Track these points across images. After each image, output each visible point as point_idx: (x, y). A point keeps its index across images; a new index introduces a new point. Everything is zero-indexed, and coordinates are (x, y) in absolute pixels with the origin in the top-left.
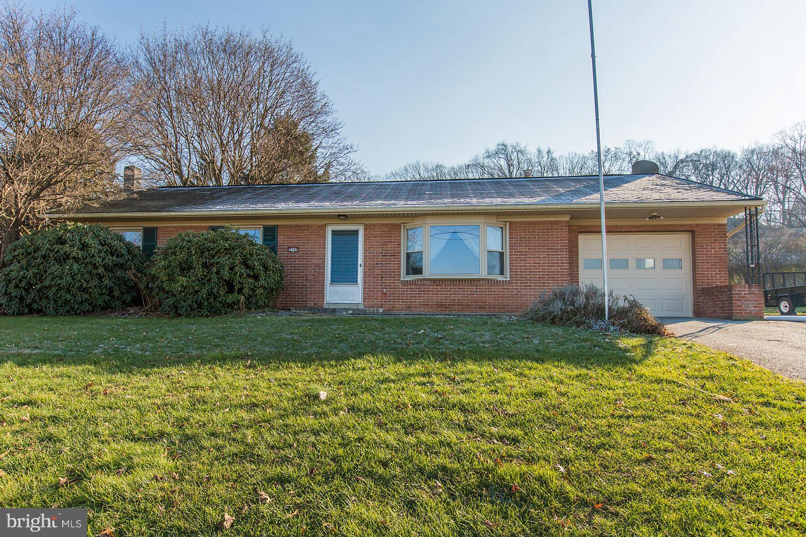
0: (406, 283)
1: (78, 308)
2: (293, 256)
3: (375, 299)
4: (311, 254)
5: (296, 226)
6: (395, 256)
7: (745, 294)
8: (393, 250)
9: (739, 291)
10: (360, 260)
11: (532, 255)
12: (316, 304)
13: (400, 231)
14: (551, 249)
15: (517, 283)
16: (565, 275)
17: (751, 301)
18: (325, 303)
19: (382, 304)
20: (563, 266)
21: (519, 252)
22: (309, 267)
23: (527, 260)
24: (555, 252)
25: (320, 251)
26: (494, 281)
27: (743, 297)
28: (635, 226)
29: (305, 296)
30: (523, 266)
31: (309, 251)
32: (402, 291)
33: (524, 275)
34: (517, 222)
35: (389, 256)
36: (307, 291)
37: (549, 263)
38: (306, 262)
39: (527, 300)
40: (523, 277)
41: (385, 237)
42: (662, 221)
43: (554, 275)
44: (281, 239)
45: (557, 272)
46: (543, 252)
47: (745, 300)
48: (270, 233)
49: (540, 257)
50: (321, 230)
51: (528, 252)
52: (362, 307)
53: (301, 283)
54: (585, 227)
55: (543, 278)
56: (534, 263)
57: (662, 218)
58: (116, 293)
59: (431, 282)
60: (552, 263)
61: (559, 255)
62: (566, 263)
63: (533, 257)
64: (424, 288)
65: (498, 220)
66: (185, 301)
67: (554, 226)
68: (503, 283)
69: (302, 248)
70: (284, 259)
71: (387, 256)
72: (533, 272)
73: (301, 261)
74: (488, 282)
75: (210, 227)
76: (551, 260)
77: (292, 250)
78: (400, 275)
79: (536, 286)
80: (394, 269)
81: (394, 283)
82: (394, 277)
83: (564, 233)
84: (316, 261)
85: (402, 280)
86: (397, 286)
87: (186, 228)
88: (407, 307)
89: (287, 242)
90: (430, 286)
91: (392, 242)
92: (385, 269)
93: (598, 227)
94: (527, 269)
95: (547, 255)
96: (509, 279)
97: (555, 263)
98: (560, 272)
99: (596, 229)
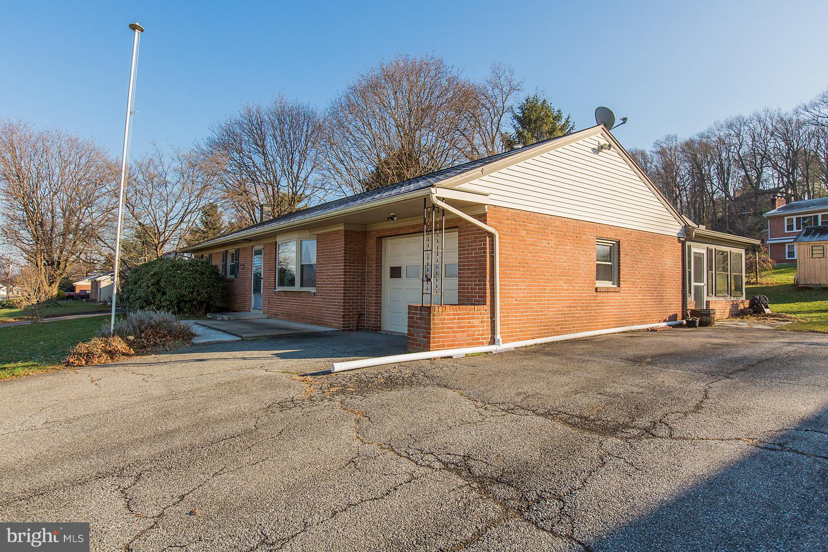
0: (276, 294)
2: (243, 272)
3: (266, 307)
5: (244, 249)
6: (274, 270)
7: (417, 318)
8: (272, 265)
9: (413, 314)
10: (262, 275)
12: (248, 309)
14: (335, 260)
15: (319, 295)
16: (342, 288)
18: (252, 308)
19: (268, 311)
20: (341, 278)
21: (320, 264)
23: (323, 273)
24: (337, 263)
25: (250, 267)
26: (309, 293)
27: (415, 323)
29: (245, 303)
30: (322, 278)
31: (247, 268)
32: (274, 301)
33: (322, 287)
36: (246, 299)
37: (334, 275)
39: (323, 313)
40: (322, 290)
41: (270, 254)
43: (336, 287)
44: (240, 259)
46: (331, 264)
47: (416, 327)
48: (237, 254)
49: (330, 269)
50: (251, 250)
51: (324, 264)
52: (262, 312)
53: (244, 292)
56: (327, 275)
59: (284, 293)
61: (339, 266)
62: (342, 275)
63: (327, 270)
64: (282, 299)
65: (311, 234)
67: (336, 236)
68: (313, 295)
69: (245, 266)
70: (240, 274)
71: (270, 270)
72: (326, 284)
73: (245, 276)
74: (306, 294)
76: (335, 272)
77: (242, 267)
79: (327, 299)
80: (272, 282)
81: (272, 293)
82: (272, 289)
83: (342, 243)
84: (249, 276)
85: (275, 291)
86: (273, 296)
87: (218, 253)
88: (276, 315)
89: (241, 261)
90: (284, 296)
91: (272, 258)
92: (270, 282)
93: (388, 230)
94: (323, 281)
95: (333, 266)
96: (315, 292)
97: (337, 275)
98: (339, 284)
99: (388, 233)
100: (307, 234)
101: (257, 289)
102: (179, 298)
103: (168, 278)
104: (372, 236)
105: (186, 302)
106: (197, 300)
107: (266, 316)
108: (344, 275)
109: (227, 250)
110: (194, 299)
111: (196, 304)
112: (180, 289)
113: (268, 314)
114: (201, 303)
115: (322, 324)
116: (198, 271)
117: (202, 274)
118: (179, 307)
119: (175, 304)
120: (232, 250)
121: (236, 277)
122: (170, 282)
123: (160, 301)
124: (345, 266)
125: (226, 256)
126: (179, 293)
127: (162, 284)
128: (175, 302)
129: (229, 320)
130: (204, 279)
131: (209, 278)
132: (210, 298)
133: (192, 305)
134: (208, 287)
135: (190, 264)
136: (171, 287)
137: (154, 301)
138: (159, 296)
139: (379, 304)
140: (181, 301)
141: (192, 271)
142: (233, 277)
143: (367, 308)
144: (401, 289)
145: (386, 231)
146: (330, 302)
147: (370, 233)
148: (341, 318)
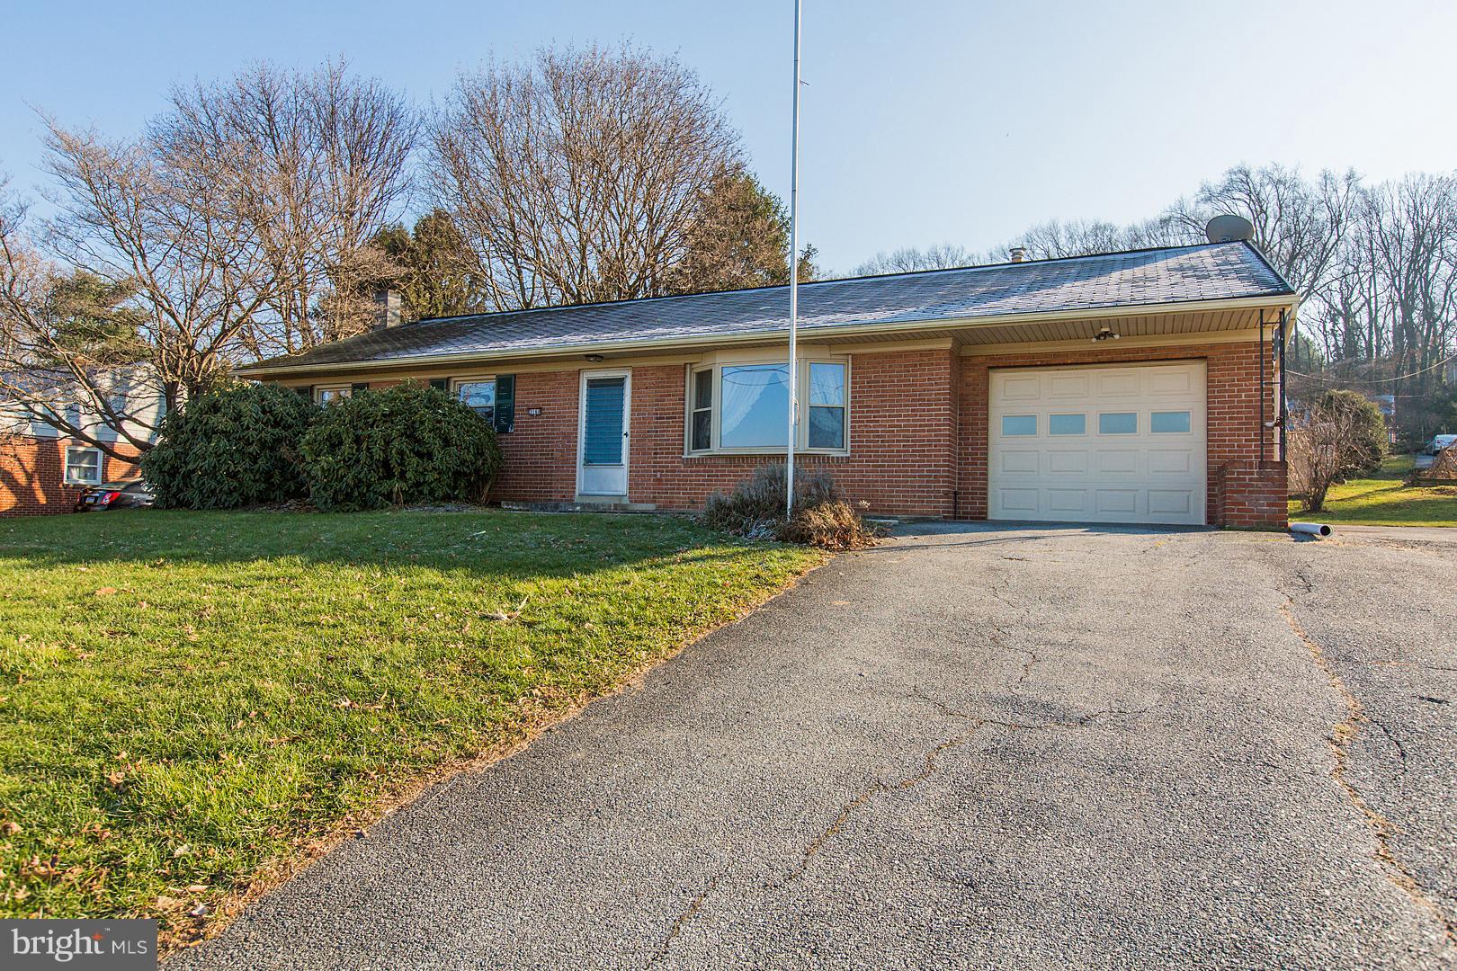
0: (690, 463)
1: (226, 500)
2: (535, 422)
3: (646, 489)
4: (558, 417)
5: (542, 375)
6: (675, 418)
7: (1251, 479)
8: (671, 409)
9: (1239, 473)
10: (626, 428)
11: (888, 411)
12: (564, 496)
13: (685, 377)
14: (919, 400)
15: (862, 461)
16: (941, 445)
17: (1263, 492)
18: (577, 493)
19: (654, 497)
20: (940, 430)
21: (866, 407)
22: (555, 438)
23: (878, 421)
24: (925, 405)
25: (571, 412)
26: (824, 458)
27: (1247, 486)
28: (1090, 353)
29: (549, 484)
30: (873, 432)
31: (555, 413)
32: (684, 476)
33: (874, 446)
34: (863, 355)
35: (667, 418)
36: (552, 475)
37: (916, 426)
38: (552, 430)
39: (877, 491)
40: (872, 451)
41: (662, 387)
42: (1117, 343)
43: (923, 446)
44: (519, 396)
45: (928, 441)
46: (906, 406)
47: (1250, 492)
48: (505, 386)
49: (900, 416)
50: (573, 379)
51: (881, 406)
52: (626, 501)
53: (544, 463)
54: (1000, 357)
55: (905, 451)
56: (890, 426)
57: (1118, 337)
58: (277, 479)
59: (726, 461)
60: (920, 426)
62: (944, 425)
63: (889, 416)
64: (717, 471)
65: (832, 353)
66: (324, 489)
67: (925, 358)
68: (837, 462)
69: (547, 409)
70: (523, 426)
71: (663, 418)
72: (888, 441)
73: (545, 430)
74: (814, 460)
75: (430, 380)
76: (918, 420)
77: (533, 412)
78: (683, 449)
79: (893, 466)
80: (673, 440)
81: (673, 462)
82: (673, 453)
84: (565, 429)
85: (684, 457)
86: (676, 467)
88: (692, 502)
89: (526, 399)
90: (723, 466)
91: (671, 395)
92: (659, 440)
93: (1023, 356)
94: (878, 436)
95: (913, 411)
96: (848, 455)
97: (926, 426)
98: (935, 441)
99: (1020, 361)
101: (604, 456)
108: (950, 425)
109: (450, 377)
113: (655, 502)
120: (470, 377)
121: (502, 431)
124: (951, 410)
143: (960, 484)
144: (1037, 451)
145: (1017, 357)
146: (901, 471)
147: (968, 358)
148: (941, 497)
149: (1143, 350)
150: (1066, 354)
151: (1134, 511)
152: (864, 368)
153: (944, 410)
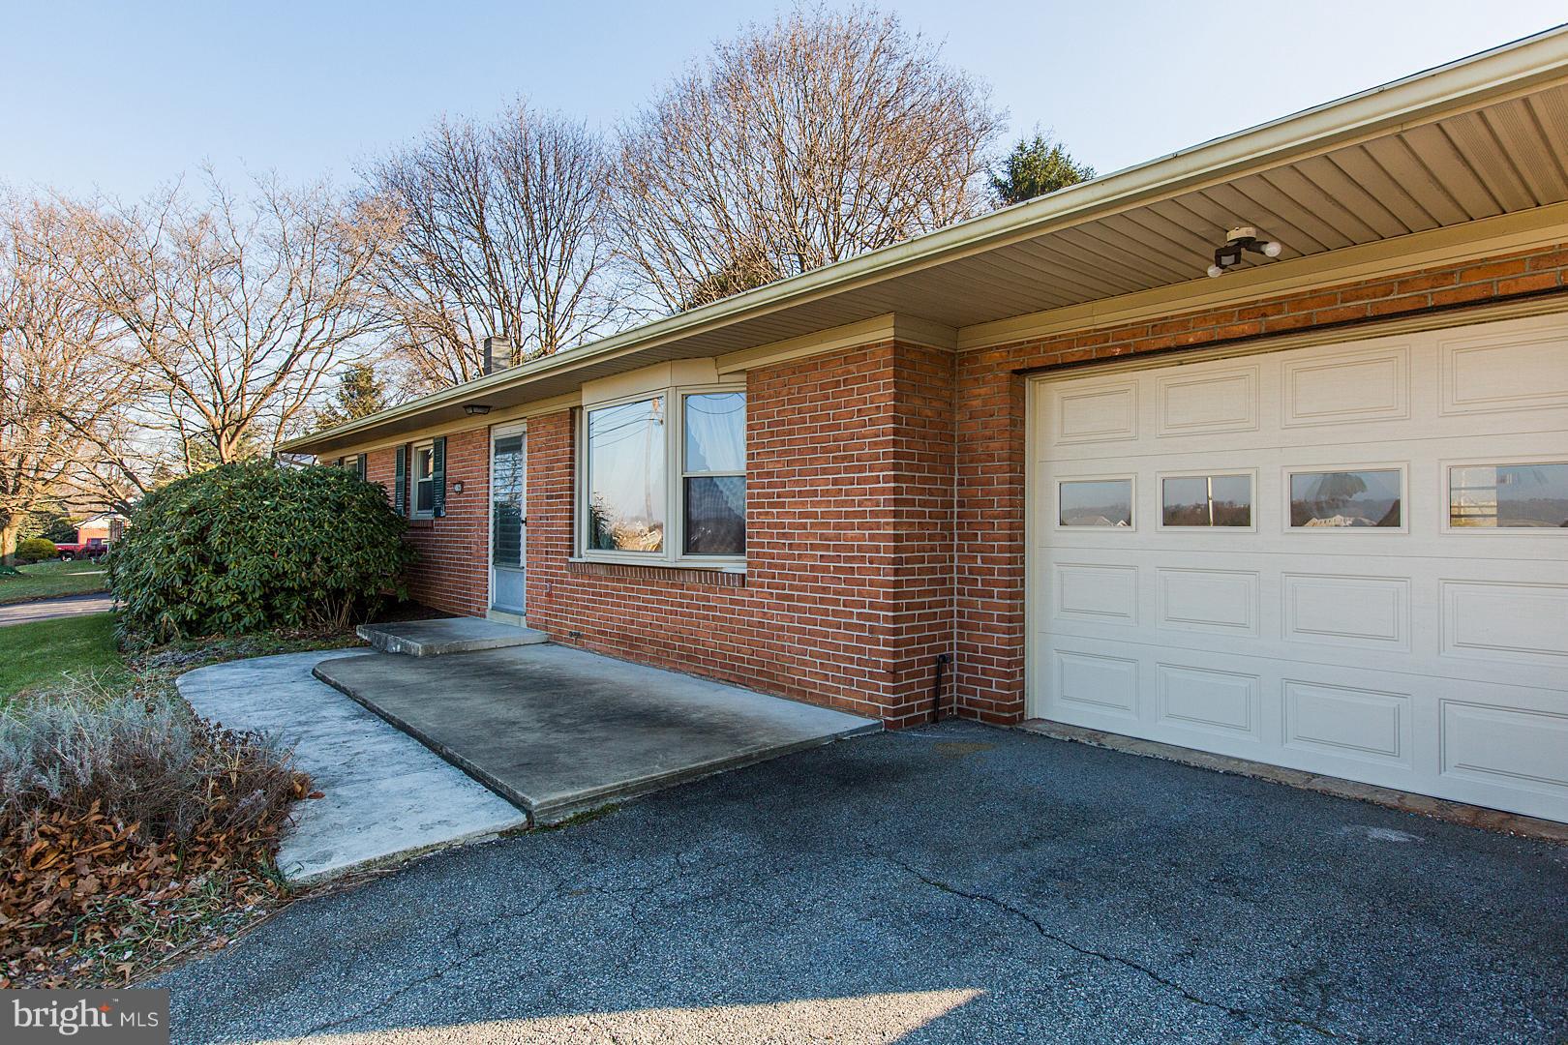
0: (578, 570)
2: (458, 502)
3: (540, 608)
4: (474, 495)
5: (464, 435)
6: (563, 497)
8: (559, 482)
10: (524, 512)
11: (797, 483)
12: (479, 609)
13: (572, 431)
14: (844, 458)
15: (762, 585)
16: (881, 560)
18: (490, 606)
19: (545, 624)
20: (878, 526)
21: (770, 474)
22: (471, 526)
24: (855, 469)
25: (483, 489)
26: (707, 575)
30: (776, 525)
31: (472, 490)
32: (570, 591)
33: (779, 556)
34: (763, 369)
36: (470, 578)
37: (840, 515)
38: (471, 514)
41: (552, 447)
43: (850, 559)
44: (450, 465)
45: (860, 548)
46: (824, 471)
48: (438, 454)
49: (815, 493)
50: (484, 441)
51: (788, 474)
52: (524, 623)
53: (465, 559)
54: (1035, 345)
55: (824, 569)
56: (800, 515)
57: (1273, 249)
59: (607, 570)
60: (847, 514)
61: (866, 480)
62: (884, 514)
63: (800, 493)
64: (600, 586)
65: (721, 371)
67: (852, 367)
69: (467, 484)
70: (451, 508)
71: (553, 497)
72: (798, 546)
73: (465, 513)
74: (693, 582)
76: (844, 503)
77: (457, 488)
78: (572, 547)
79: (806, 599)
80: (561, 532)
81: (561, 568)
82: (561, 553)
83: (883, 394)
84: (479, 513)
85: (571, 560)
86: (565, 576)
87: (384, 451)
88: (578, 635)
89: (454, 470)
90: (606, 579)
91: (558, 461)
92: (550, 532)
93: (1083, 338)
94: (784, 535)
95: (835, 482)
96: (745, 571)
97: (856, 515)
98: (870, 549)
99: (1078, 352)
100: (704, 373)
101: (508, 554)
102: (268, 582)
103: (232, 523)
104: (989, 369)
105: (290, 591)
106: (324, 586)
107: (539, 635)
108: (896, 514)
109: (410, 444)
110: (314, 584)
111: (323, 599)
112: (272, 553)
113: (546, 629)
114: (338, 594)
115: (782, 688)
116: (327, 499)
117: (340, 508)
118: (268, 607)
119: (254, 600)
120: (423, 441)
121: (437, 515)
122: (238, 533)
123: (208, 591)
124: (896, 479)
125: (408, 460)
126: (267, 567)
127: (215, 540)
128: (257, 595)
129: (430, 654)
130: (344, 522)
131: (360, 519)
132: (365, 578)
133: (310, 602)
134: (359, 548)
135: (302, 481)
136: (241, 549)
137: (191, 592)
138: (204, 576)
139: (1016, 621)
140: (274, 592)
141: (309, 501)
142: (428, 515)
143: (961, 636)
144: (1132, 567)
145: (1070, 341)
146: (818, 612)
147: (973, 356)
148: (882, 677)
149: (1404, 282)
150: (1183, 322)
151: (1395, 754)
152: (763, 398)
153: (883, 478)
